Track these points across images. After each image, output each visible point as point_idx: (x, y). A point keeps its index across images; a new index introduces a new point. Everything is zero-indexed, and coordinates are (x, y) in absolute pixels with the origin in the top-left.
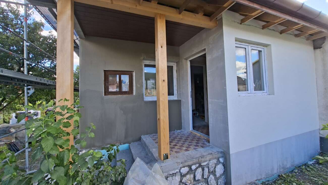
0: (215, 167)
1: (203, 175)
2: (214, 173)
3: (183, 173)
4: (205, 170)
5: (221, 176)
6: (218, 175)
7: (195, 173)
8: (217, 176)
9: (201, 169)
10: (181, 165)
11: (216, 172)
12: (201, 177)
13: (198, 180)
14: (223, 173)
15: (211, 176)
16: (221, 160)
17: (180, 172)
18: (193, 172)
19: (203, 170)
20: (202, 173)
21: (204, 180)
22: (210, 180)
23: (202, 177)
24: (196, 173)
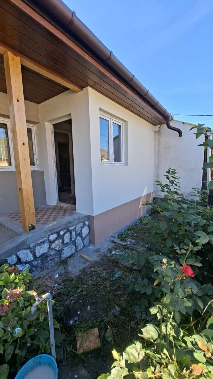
0: (82, 230)
1: (71, 238)
2: (80, 235)
3: (52, 240)
4: (73, 234)
5: (86, 236)
6: (84, 235)
8: (84, 237)
9: (69, 233)
10: (49, 233)
11: (83, 234)
13: (67, 243)
14: (88, 233)
15: (78, 238)
16: (87, 223)
17: (48, 239)
18: (62, 237)
19: (71, 234)
20: (70, 237)
21: (72, 242)
22: (78, 241)
23: (70, 240)
24: (65, 238)
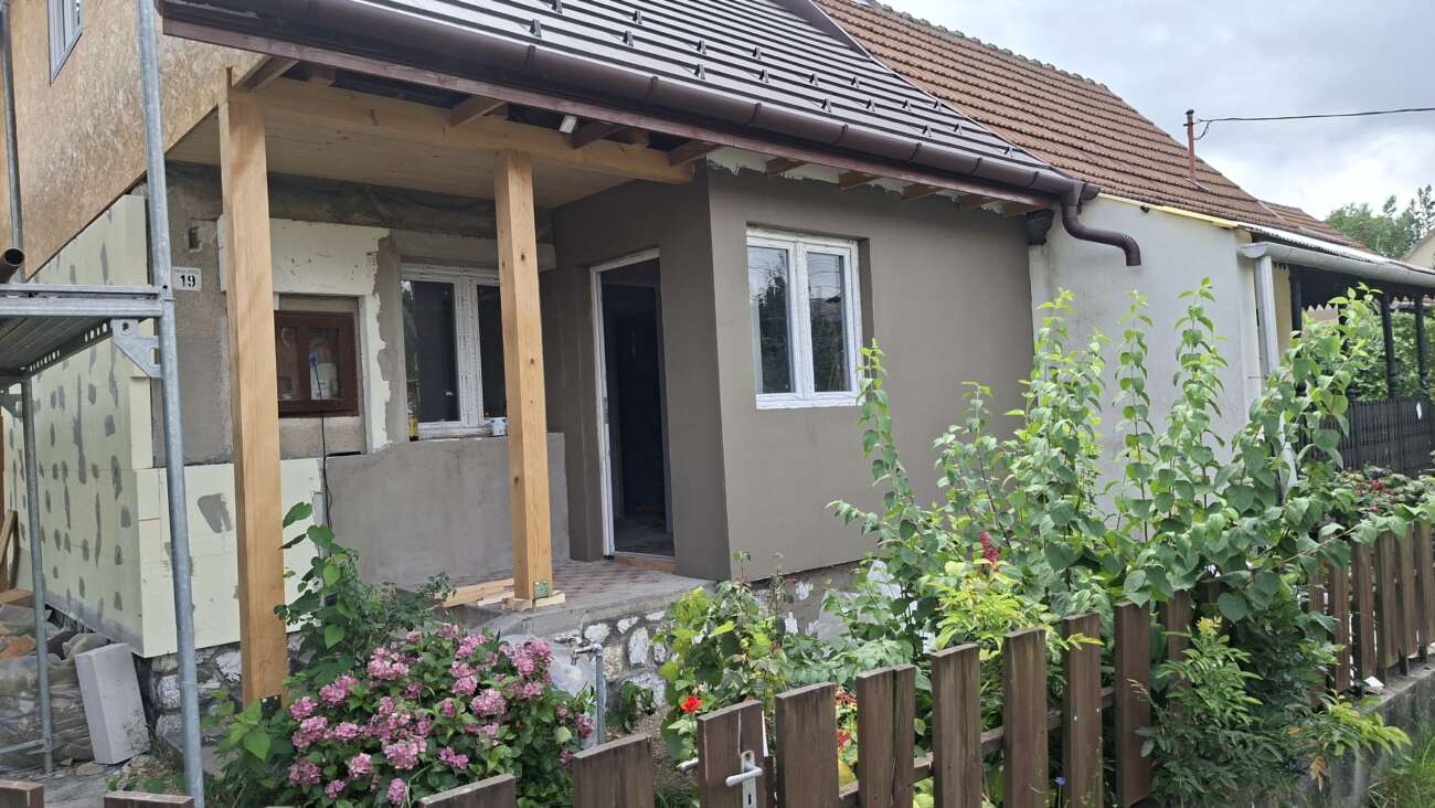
1: (651, 652)
7: (626, 643)
9: (646, 632)
10: (587, 618)
12: (645, 657)
13: (638, 665)
17: (583, 636)
18: (623, 639)
19: (652, 635)
20: (648, 645)
21: (655, 666)
23: (648, 657)
24: (632, 644)
